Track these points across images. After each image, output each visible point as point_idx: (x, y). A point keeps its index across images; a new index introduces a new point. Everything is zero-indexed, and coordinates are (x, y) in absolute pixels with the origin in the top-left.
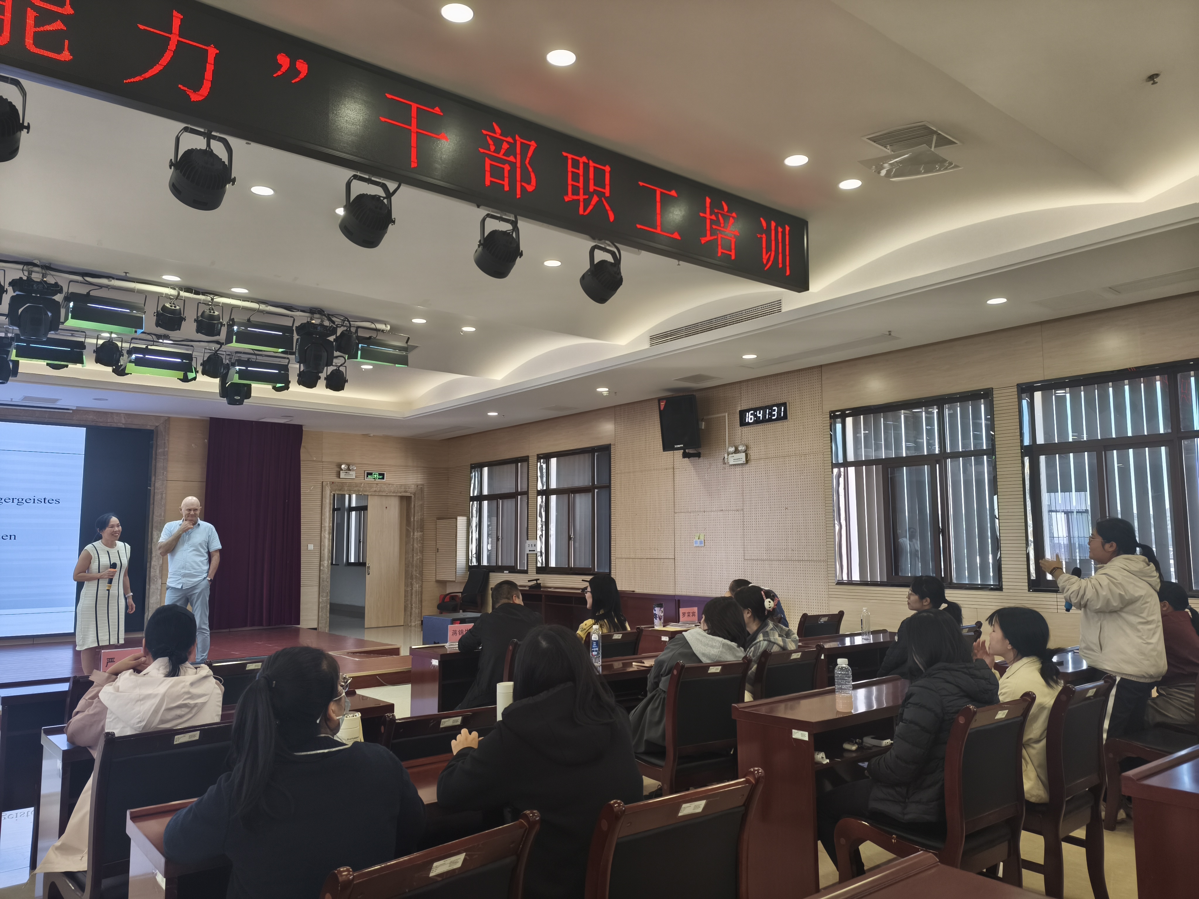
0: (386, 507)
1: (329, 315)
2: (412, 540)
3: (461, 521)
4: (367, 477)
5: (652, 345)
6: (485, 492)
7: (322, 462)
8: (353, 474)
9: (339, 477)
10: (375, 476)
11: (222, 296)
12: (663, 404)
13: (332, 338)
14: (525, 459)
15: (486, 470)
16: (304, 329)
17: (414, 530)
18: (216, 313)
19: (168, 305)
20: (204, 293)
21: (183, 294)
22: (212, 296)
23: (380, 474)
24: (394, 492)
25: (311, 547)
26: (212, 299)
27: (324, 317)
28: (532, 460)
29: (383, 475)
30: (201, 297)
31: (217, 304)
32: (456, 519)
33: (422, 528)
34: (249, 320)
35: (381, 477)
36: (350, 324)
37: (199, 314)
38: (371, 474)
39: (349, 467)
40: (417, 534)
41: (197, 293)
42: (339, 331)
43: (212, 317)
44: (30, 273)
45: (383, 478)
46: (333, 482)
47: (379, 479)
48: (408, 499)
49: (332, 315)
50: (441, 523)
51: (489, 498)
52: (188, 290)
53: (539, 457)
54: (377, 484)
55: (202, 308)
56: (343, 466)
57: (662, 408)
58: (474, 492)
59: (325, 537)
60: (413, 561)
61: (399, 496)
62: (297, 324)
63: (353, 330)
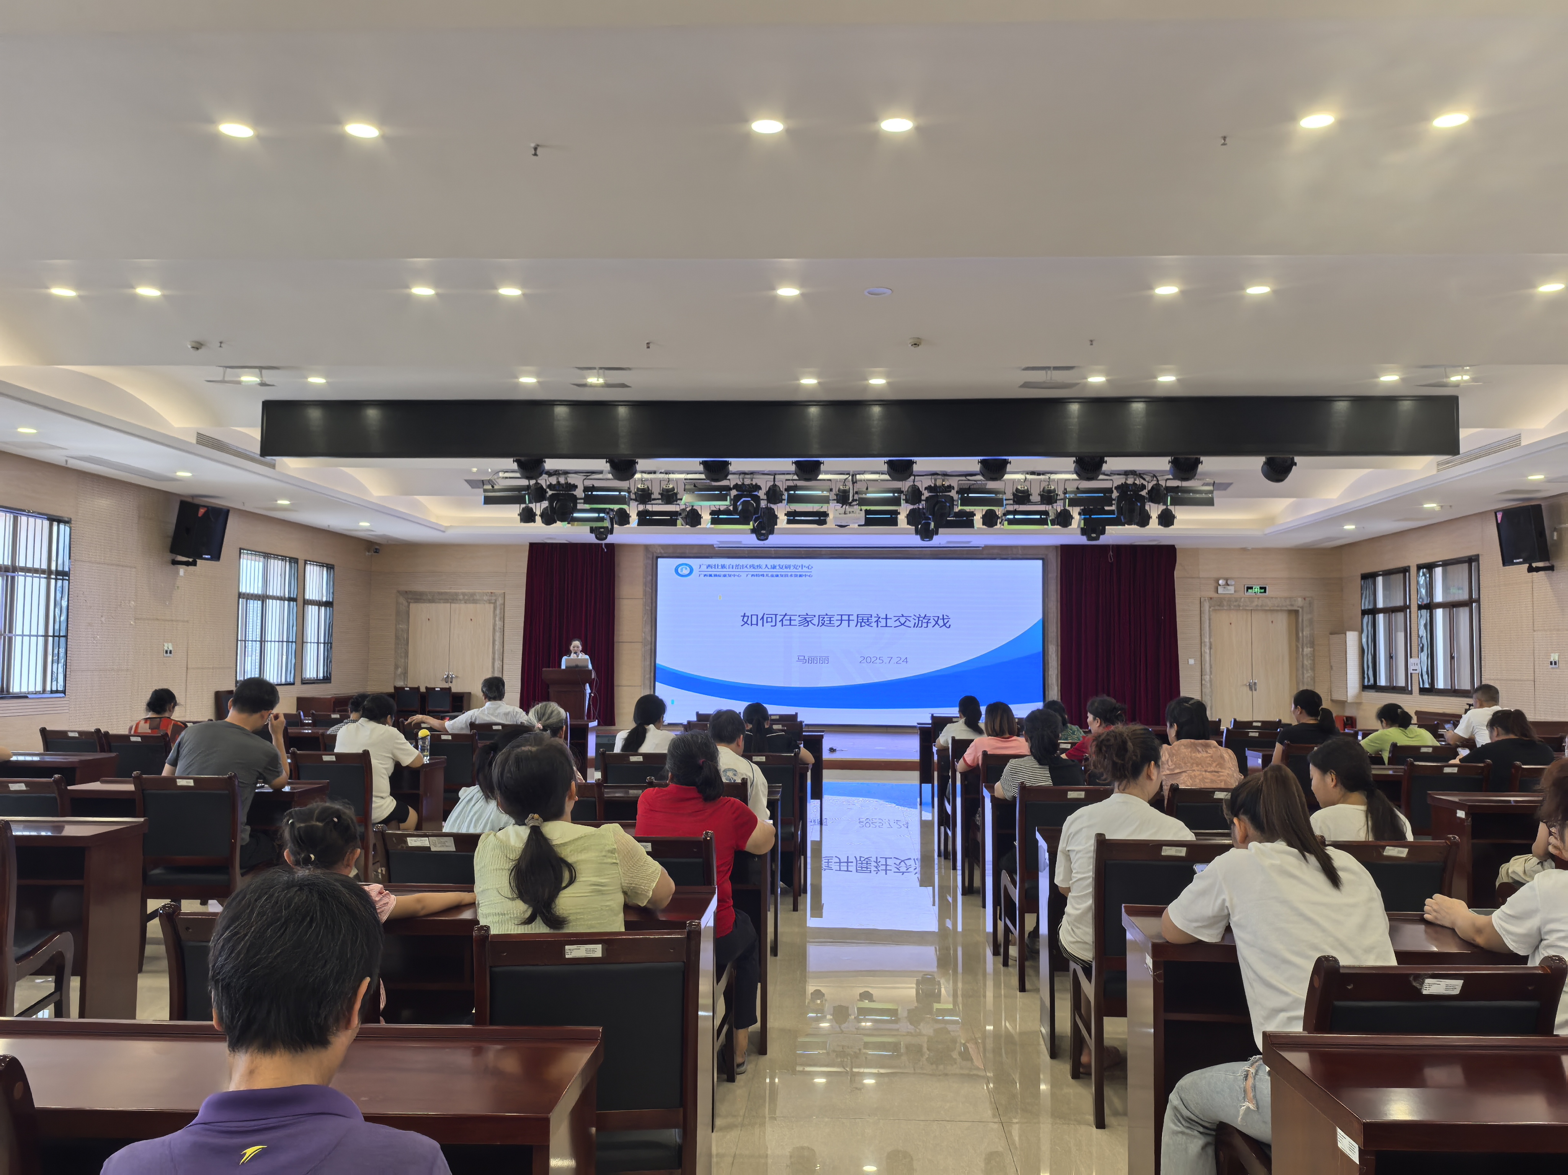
0: (1272, 622)
1: (1140, 474)
2: (1301, 657)
3: (1352, 638)
4: (1247, 591)
5: (1438, 470)
6: (1380, 604)
7: (1199, 578)
8: (1231, 590)
9: (1217, 592)
10: (1256, 590)
11: (1056, 474)
12: (1499, 516)
13: (1144, 493)
14: (1405, 570)
15: (1380, 579)
16: (1122, 488)
17: (1303, 645)
18: (1053, 488)
19: (1019, 487)
20: (1043, 474)
21: (1029, 477)
22: (1049, 475)
23: (1261, 588)
24: (1278, 607)
25: (1191, 661)
26: (1049, 478)
27: (1135, 477)
28: (1413, 570)
29: (1265, 588)
30: (1042, 477)
31: (1054, 480)
32: (1346, 635)
33: (1312, 644)
34: (1078, 488)
36: (1157, 479)
37: (1042, 489)
38: (1251, 588)
39: (1227, 582)
41: (1039, 474)
42: (1149, 486)
43: (1050, 491)
44: (935, 480)
45: (1265, 592)
46: (1211, 598)
47: (1260, 593)
48: (1297, 612)
49: (1143, 474)
50: (1335, 638)
51: (1384, 611)
52: (1033, 473)
53: (1419, 567)
54: (1258, 598)
55: (1044, 485)
56: (1221, 582)
57: (1499, 522)
58: (1367, 606)
59: (1205, 652)
60: (1303, 678)
61: (1286, 610)
62: (1115, 485)
63: (1162, 483)
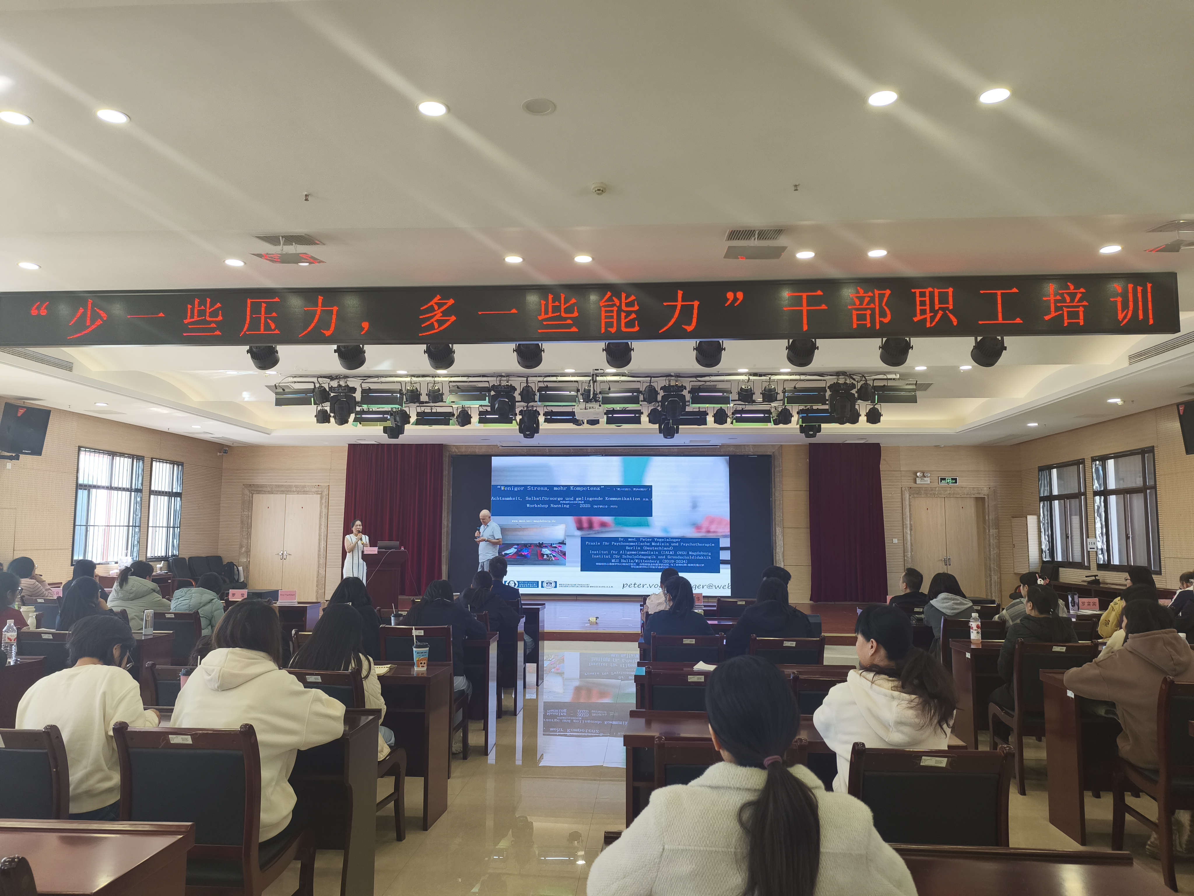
0: (962, 507)
1: (850, 375)
2: (988, 536)
3: (1032, 520)
4: (941, 481)
5: (1131, 364)
6: (1055, 492)
7: (901, 471)
8: (928, 480)
9: (915, 482)
10: (949, 480)
11: (776, 375)
12: (1181, 408)
13: (854, 391)
14: (1082, 462)
15: (1054, 472)
16: (834, 387)
17: (989, 527)
18: (773, 387)
19: (743, 387)
20: (764, 375)
21: (751, 378)
22: (770, 376)
23: (952, 479)
24: (967, 494)
25: (895, 541)
26: (770, 378)
27: (846, 377)
28: (1088, 462)
29: (956, 479)
30: (763, 378)
31: (774, 380)
32: (1026, 518)
33: (997, 526)
34: (795, 387)
35: (954, 481)
36: (865, 378)
37: (763, 389)
38: (944, 479)
39: (923, 474)
40: (993, 531)
41: (760, 375)
42: (859, 385)
43: (770, 390)
44: (670, 381)
45: (956, 482)
46: (911, 488)
47: (952, 483)
48: (983, 499)
49: (853, 374)
50: (1015, 521)
51: (1058, 497)
52: (755, 374)
53: (1094, 460)
54: (950, 487)
55: (765, 384)
56: (918, 474)
57: (1181, 413)
58: (1045, 493)
59: (907, 533)
60: (990, 555)
61: (974, 497)
62: (828, 385)
63: (870, 383)
